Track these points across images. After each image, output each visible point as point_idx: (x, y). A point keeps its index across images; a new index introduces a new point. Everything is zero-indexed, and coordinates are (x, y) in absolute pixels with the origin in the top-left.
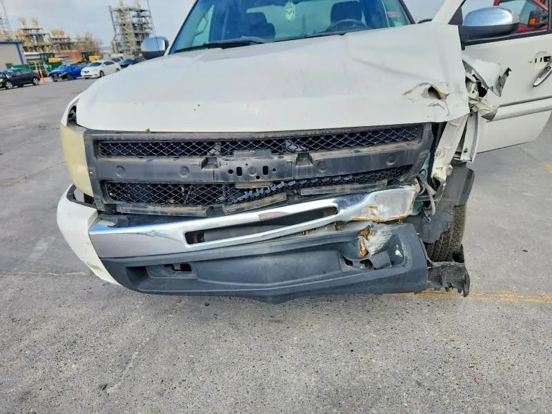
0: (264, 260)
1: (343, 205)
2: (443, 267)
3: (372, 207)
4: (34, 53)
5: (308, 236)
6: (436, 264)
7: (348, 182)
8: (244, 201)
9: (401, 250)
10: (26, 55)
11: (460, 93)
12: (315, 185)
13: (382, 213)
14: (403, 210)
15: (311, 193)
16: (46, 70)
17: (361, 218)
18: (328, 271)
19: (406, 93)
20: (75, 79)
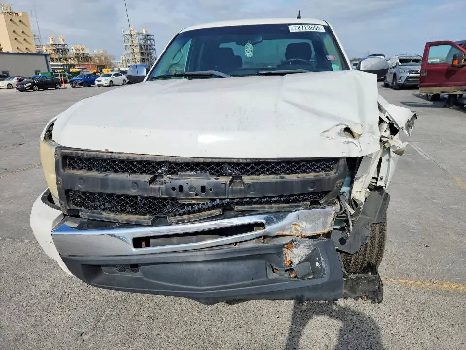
0: (200, 266)
1: (269, 221)
2: (358, 279)
3: (295, 224)
4: (59, 63)
5: (239, 246)
6: (351, 276)
7: (275, 202)
8: (184, 214)
9: (320, 263)
10: (52, 65)
11: (372, 132)
12: (247, 203)
13: (305, 230)
14: (324, 226)
15: (244, 209)
16: (67, 78)
17: (285, 233)
18: (256, 279)
19: (324, 132)
20: (90, 86)
